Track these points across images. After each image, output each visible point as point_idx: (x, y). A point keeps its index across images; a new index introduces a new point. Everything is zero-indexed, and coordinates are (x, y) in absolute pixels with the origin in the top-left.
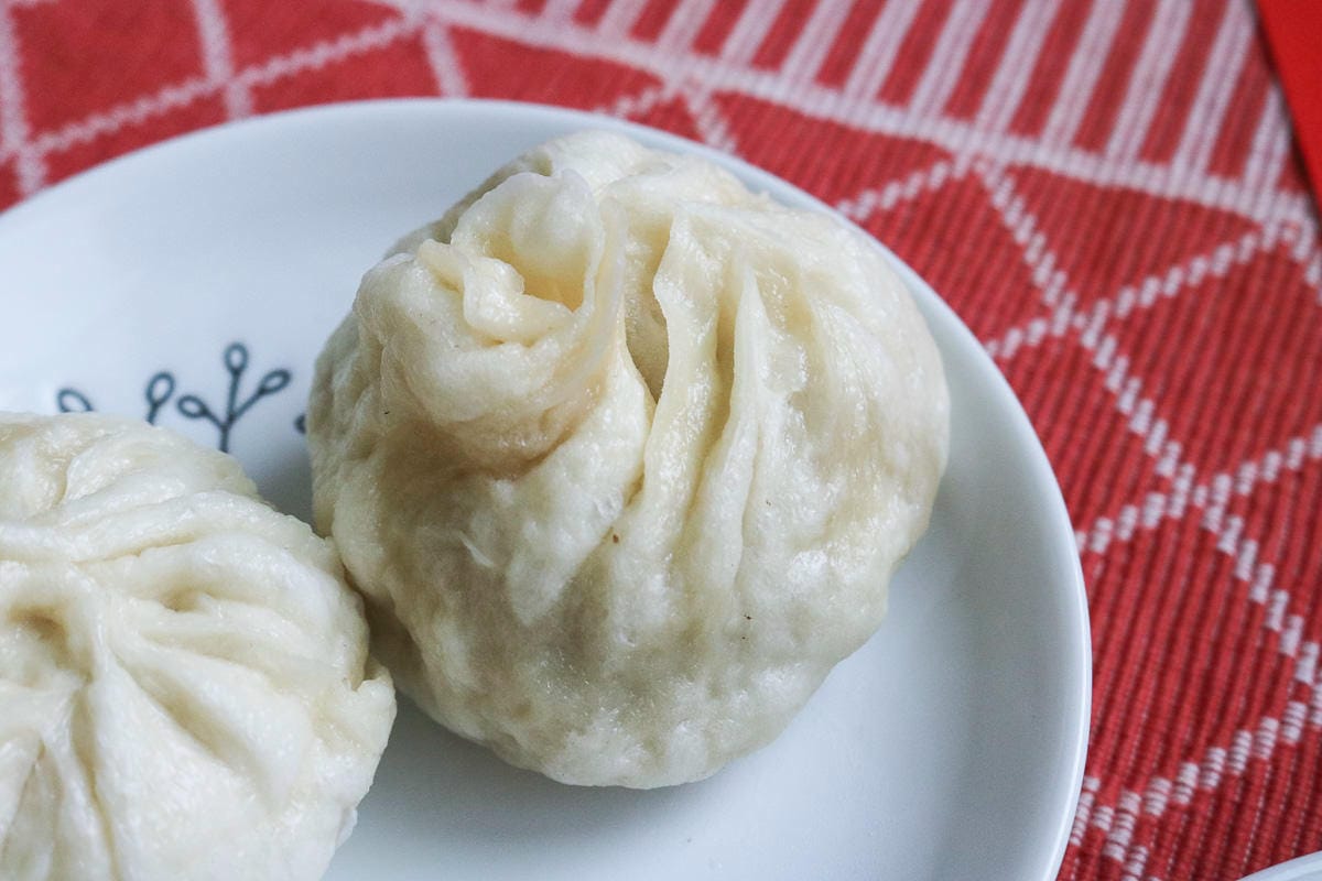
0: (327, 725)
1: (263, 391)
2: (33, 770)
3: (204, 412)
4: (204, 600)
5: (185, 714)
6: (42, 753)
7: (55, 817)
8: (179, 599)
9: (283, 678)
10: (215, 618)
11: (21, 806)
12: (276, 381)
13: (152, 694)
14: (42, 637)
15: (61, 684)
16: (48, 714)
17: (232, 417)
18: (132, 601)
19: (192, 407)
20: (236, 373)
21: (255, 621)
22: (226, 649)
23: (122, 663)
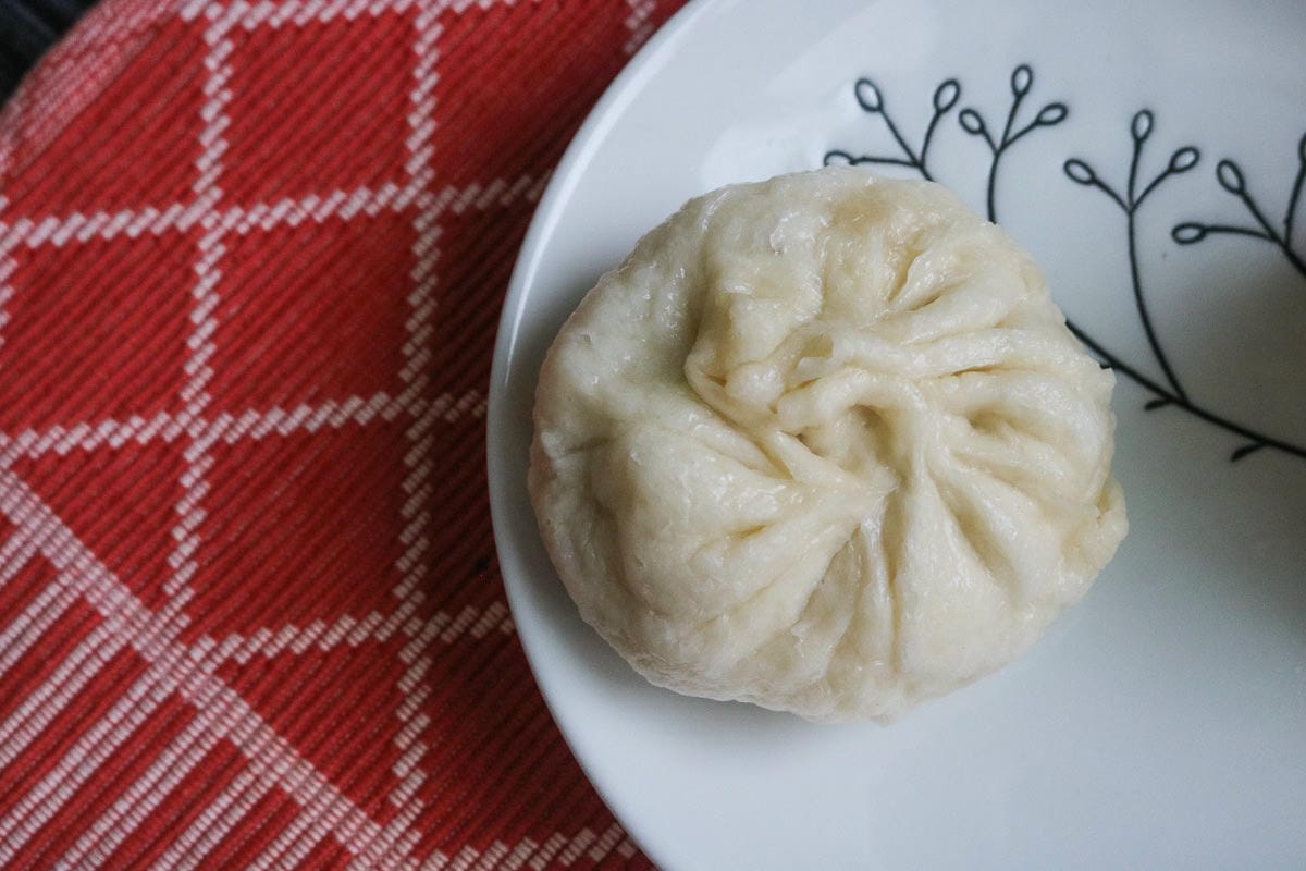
0: (1072, 547)
1: (1039, 122)
2: (846, 545)
3: (982, 130)
4: (1005, 429)
5: (970, 526)
6: (856, 533)
7: (859, 595)
8: (983, 420)
9: (1050, 510)
10: (1010, 450)
11: (830, 568)
12: (1054, 114)
13: (949, 505)
14: (866, 426)
15: (879, 480)
16: (867, 509)
17: (1006, 144)
18: (948, 418)
19: (973, 123)
20: (1019, 95)
21: (1043, 459)
22: (1014, 479)
23: (931, 474)
